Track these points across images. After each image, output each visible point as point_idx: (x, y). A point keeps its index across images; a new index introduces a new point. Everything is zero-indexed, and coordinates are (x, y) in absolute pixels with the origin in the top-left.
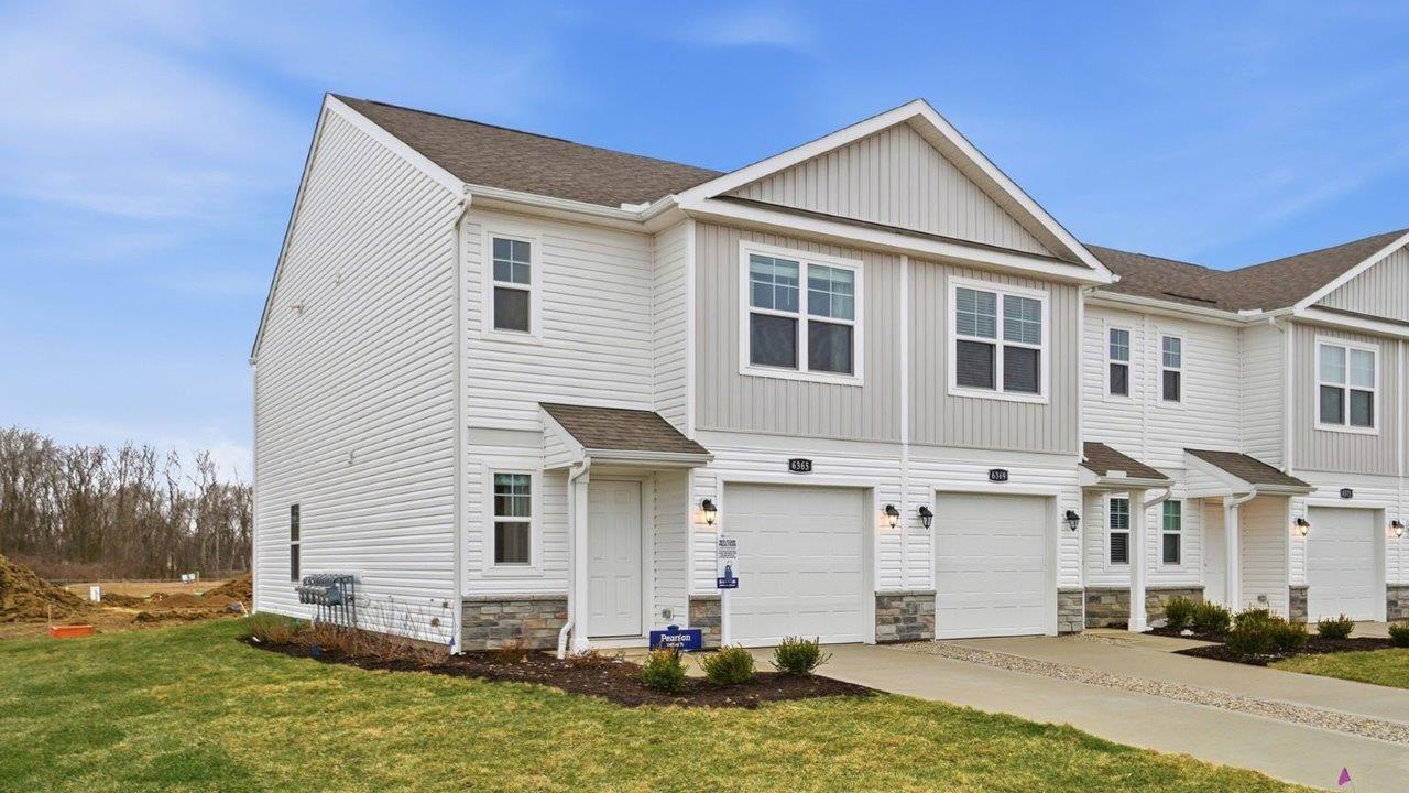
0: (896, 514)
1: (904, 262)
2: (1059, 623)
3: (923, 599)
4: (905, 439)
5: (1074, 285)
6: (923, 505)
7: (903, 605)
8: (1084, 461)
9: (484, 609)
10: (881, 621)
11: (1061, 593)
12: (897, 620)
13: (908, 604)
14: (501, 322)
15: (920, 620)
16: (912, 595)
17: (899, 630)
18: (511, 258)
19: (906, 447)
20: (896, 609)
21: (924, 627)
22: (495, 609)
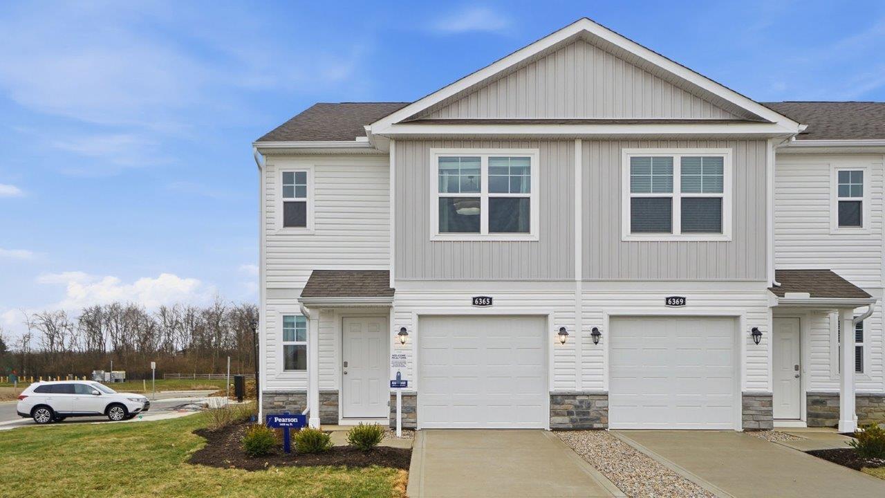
0: (566, 334)
1: (578, 144)
2: (744, 421)
3: (595, 398)
4: (578, 277)
5: (763, 139)
6: (596, 326)
7: (577, 402)
8: (774, 286)
9: (276, 398)
10: (554, 413)
11: (745, 396)
12: (570, 413)
13: (581, 402)
14: (288, 223)
15: (593, 414)
16: (584, 395)
17: (572, 421)
18: (294, 182)
19: (579, 285)
20: (569, 405)
21: (597, 419)
22: (283, 398)
